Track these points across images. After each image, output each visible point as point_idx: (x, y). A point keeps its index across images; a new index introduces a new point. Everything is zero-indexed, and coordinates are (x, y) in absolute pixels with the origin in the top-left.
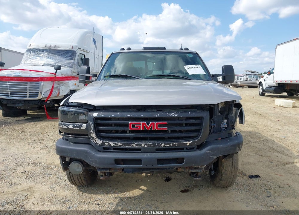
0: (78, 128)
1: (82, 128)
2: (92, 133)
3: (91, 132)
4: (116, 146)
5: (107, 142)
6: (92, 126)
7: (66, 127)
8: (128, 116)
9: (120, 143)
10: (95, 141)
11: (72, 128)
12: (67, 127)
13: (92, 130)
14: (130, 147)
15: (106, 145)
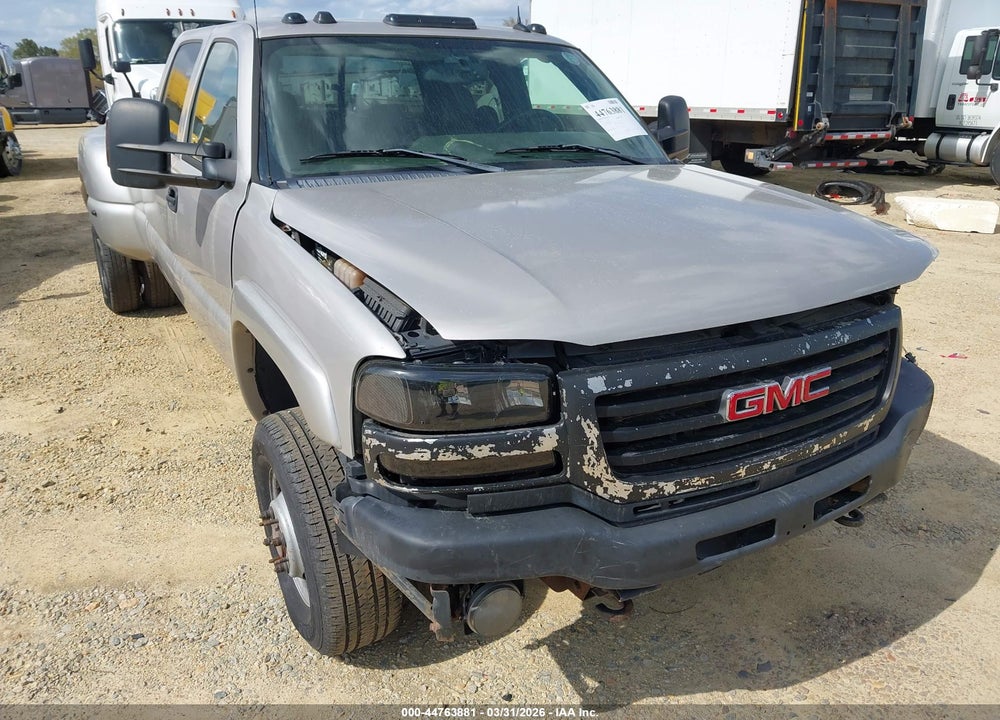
0: (523, 452)
1: (538, 449)
2: (593, 460)
3: (586, 457)
4: (683, 491)
5: (652, 486)
6: (592, 433)
7: (460, 457)
8: (721, 368)
9: (696, 479)
10: (606, 490)
11: (493, 453)
12: (464, 453)
13: (590, 452)
14: (727, 484)
15: (648, 496)
